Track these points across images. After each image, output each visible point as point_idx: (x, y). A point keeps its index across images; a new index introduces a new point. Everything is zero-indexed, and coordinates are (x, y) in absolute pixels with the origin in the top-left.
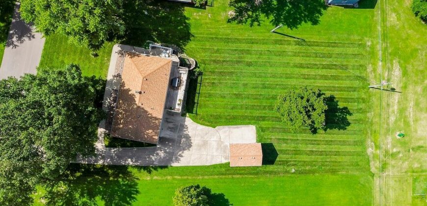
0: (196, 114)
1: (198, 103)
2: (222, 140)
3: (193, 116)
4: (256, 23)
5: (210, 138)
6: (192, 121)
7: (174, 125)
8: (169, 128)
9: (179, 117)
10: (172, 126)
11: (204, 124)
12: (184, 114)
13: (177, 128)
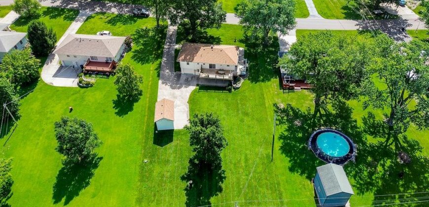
0: (198, 92)
3: (197, 90)
4: (278, 122)
5: (179, 100)
6: (193, 89)
7: (190, 81)
8: (188, 78)
9: (195, 83)
10: (189, 79)
11: (190, 97)
12: (198, 85)
13: (188, 83)
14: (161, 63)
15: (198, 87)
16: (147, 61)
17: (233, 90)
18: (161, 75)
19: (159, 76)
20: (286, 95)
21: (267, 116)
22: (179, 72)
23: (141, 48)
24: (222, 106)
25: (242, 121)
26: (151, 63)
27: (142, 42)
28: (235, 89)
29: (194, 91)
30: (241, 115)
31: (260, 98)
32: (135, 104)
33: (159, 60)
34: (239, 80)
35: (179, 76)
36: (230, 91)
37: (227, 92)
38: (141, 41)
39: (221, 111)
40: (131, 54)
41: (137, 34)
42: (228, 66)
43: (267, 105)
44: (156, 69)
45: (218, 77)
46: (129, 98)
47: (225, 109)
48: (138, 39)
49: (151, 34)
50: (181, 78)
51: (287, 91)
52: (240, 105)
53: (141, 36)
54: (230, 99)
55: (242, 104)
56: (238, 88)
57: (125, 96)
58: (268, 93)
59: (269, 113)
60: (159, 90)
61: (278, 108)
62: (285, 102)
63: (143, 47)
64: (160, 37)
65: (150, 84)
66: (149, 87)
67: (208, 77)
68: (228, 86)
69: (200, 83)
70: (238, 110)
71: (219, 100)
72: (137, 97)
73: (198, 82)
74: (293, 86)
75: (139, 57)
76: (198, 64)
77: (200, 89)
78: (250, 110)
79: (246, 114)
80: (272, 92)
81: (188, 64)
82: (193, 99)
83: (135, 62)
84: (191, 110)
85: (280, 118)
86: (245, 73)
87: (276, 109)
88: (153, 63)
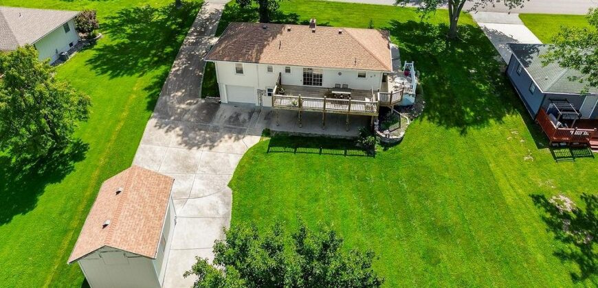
0: (268, 152)
1: (295, 152)
2: (190, 201)
3: (263, 148)
4: (576, 268)
5: (201, 178)
6: (251, 145)
7: (244, 121)
8: (238, 115)
9: (260, 126)
10: (241, 118)
11: (240, 166)
12: (266, 133)
13: (237, 125)
14: (166, 74)
15: (267, 139)
16: (130, 71)
17: (379, 149)
18: (158, 105)
19: (151, 106)
20: (567, 166)
21: (524, 240)
22: (212, 99)
23: (123, 43)
24: (348, 199)
25: (430, 257)
26: (137, 75)
27: (129, 31)
28: (387, 144)
29: (256, 149)
30: (421, 236)
31: (477, 174)
32: (49, 188)
33: (163, 68)
34: (396, 120)
35: (211, 110)
36: (369, 150)
37: (361, 152)
38: (128, 29)
39: (344, 216)
40: (91, 53)
41: (120, 17)
42: (362, 76)
43: (509, 200)
44: (149, 88)
45: (331, 107)
46: (34, 170)
47: (359, 210)
48: (121, 25)
49: (157, 17)
50: (219, 113)
51: (566, 152)
52: (411, 198)
53: (130, 21)
54: (372, 176)
55: (419, 194)
56: (396, 143)
57: (25, 161)
58: (501, 159)
59: (525, 230)
60: (142, 145)
61: (553, 210)
62: (574, 189)
63: (127, 41)
64: (178, 24)
65: (118, 128)
66: (113, 137)
67: (300, 105)
68: (364, 135)
69: (274, 128)
70: (407, 218)
71: (336, 177)
72: (65, 164)
73: (269, 124)
74: (583, 137)
75: (109, 61)
76: (270, 70)
77: (272, 144)
78: (452, 218)
79: (442, 231)
80: (511, 155)
81: (240, 71)
82: (250, 174)
83: (94, 71)
84: (240, 212)
85: (579, 250)
86: (412, 100)
87: (548, 215)
88: (141, 76)
